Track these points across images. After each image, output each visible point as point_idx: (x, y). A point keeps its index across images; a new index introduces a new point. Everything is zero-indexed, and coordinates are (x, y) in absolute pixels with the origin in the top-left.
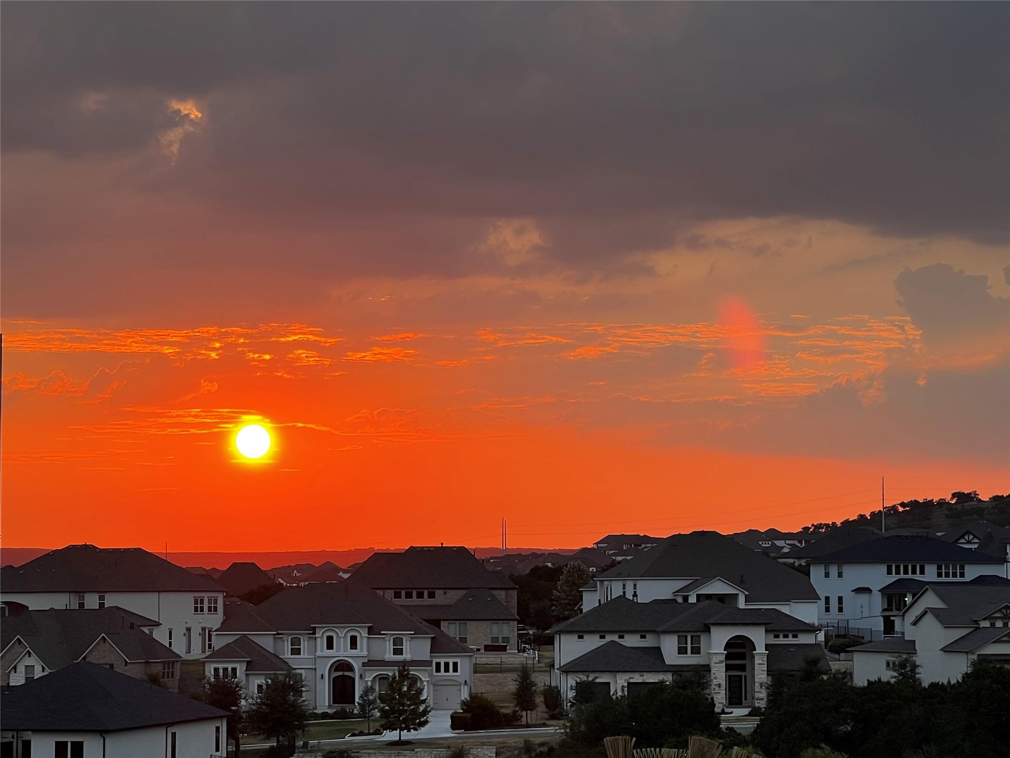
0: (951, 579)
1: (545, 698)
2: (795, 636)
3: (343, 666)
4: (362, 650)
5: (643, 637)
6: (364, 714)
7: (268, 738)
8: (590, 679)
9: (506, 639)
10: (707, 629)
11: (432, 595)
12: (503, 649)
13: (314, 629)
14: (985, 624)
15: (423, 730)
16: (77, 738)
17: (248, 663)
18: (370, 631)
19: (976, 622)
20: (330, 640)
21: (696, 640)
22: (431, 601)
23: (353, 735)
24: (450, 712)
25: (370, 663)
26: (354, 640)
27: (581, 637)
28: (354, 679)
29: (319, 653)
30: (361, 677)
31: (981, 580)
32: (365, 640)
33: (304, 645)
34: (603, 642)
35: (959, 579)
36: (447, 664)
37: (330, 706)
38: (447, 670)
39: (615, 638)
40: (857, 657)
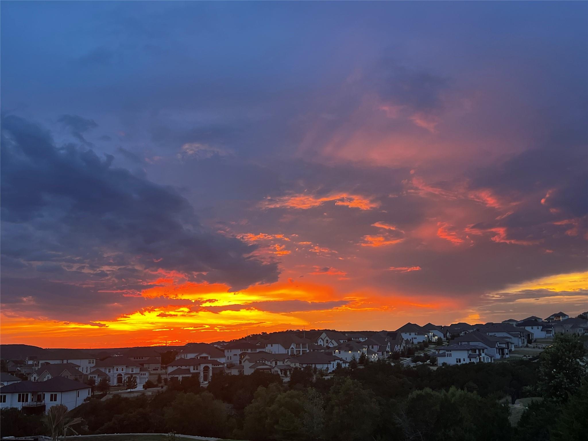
0: (253, 352)
1: (164, 381)
2: (218, 365)
3: (120, 375)
4: (124, 371)
5: (186, 366)
6: (124, 386)
7: (101, 392)
8: (173, 376)
9: (158, 368)
10: (199, 364)
11: (142, 358)
12: (157, 370)
13: (114, 367)
14: (258, 362)
15: (136, 389)
16: (55, 393)
17: (98, 375)
18: (126, 367)
19: (256, 361)
20: (117, 369)
21: (197, 367)
22: (142, 360)
23: (121, 390)
24: (143, 384)
25: (126, 374)
26: (123, 369)
27: (173, 367)
28: (122, 378)
29: (115, 372)
30: (124, 377)
31: (260, 352)
32: (125, 369)
33: (111, 371)
34: (177, 368)
35: (255, 352)
36: (143, 374)
37: (117, 384)
38: (143, 375)
39: (180, 367)
40: (232, 370)
